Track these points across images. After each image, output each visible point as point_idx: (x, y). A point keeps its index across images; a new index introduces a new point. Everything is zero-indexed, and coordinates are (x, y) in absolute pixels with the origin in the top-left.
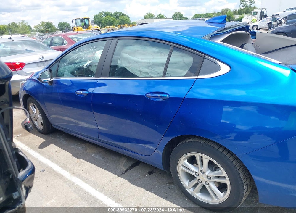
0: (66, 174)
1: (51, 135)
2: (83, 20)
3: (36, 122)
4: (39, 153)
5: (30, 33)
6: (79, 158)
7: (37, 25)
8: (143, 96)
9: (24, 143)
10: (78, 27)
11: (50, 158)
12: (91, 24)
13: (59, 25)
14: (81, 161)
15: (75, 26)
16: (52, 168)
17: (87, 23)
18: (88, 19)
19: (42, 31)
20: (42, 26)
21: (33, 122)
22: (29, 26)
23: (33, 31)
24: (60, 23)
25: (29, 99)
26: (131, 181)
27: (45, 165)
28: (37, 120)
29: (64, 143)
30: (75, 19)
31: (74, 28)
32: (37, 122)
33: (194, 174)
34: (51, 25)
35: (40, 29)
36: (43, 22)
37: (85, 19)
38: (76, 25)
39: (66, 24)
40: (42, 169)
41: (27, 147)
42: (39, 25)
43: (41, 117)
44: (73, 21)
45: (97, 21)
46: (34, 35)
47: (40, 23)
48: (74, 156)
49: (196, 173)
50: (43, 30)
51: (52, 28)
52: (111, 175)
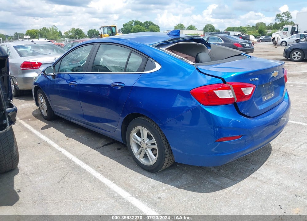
0: (56, 146)
1: (53, 121)
2: (110, 28)
3: (42, 110)
4: (40, 132)
5: (60, 39)
6: (69, 137)
7: (67, 31)
8: (110, 85)
9: (30, 125)
10: (105, 35)
11: (48, 136)
12: (118, 32)
13: (88, 32)
14: (70, 139)
15: (103, 34)
16: (47, 142)
17: (114, 31)
18: (115, 27)
19: (71, 38)
20: (72, 32)
21: (40, 111)
22: (60, 32)
23: (63, 37)
24: (90, 30)
25: (39, 90)
26: (101, 153)
27: (43, 140)
28: (43, 109)
29: (62, 127)
30: (103, 27)
31: (102, 36)
32: (44, 111)
33: (139, 143)
34: (80, 32)
35: (70, 36)
36: (73, 29)
37: (112, 27)
38: (104, 32)
39: (96, 31)
40: (39, 142)
41: (32, 128)
42: (69, 31)
43: (46, 106)
44: (100, 29)
45: (126, 30)
46: (64, 41)
47: (70, 30)
48: (66, 136)
49: (141, 142)
50: (73, 36)
51: (81, 34)
52: (89, 148)
